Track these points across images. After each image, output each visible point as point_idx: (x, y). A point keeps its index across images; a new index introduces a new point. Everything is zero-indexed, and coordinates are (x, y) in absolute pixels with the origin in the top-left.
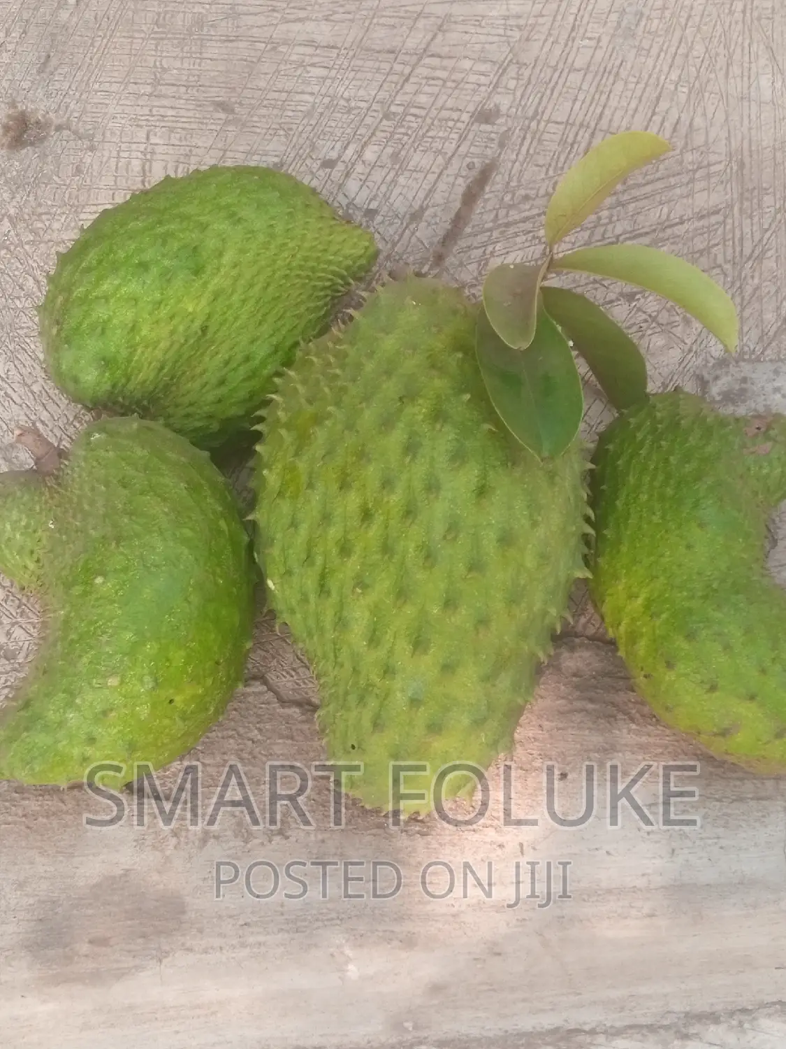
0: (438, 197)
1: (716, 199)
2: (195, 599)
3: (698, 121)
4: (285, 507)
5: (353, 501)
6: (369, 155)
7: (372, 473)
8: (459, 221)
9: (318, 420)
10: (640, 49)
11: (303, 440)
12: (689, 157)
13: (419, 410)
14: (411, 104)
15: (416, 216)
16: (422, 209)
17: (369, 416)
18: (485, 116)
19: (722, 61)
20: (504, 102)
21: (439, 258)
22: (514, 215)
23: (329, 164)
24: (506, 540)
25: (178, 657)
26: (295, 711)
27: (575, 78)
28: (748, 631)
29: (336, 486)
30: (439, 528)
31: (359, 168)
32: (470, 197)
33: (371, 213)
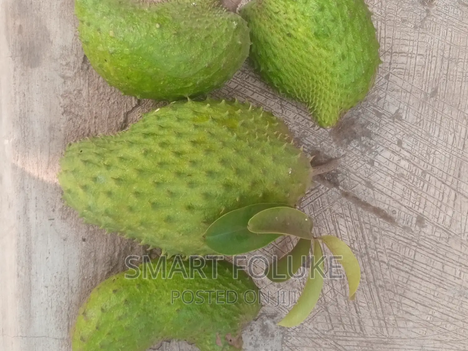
0: (378, 196)
1: (369, 329)
2: (151, 71)
3: (411, 324)
4: (190, 115)
5: (187, 147)
6: (403, 163)
7: (200, 155)
8: (365, 205)
9: (231, 129)
10: (453, 298)
11: (222, 122)
12: (392, 318)
13: (231, 177)
14: (429, 184)
15: (369, 184)
16: (372, 188)
17: (230, 153)
18: (421, 220)
19: (443, 338)
20: (428, 230)
21: (346, 195)
22: (366, 232)
23: (400, 143)
24: (169, 220)
25: (124, 64)
26: (122, 119)
27: (439, 266)
28: (127, 329)
29: (195, 139)
30: (173, 189)
31: (396, 158)
32: (377, 211)
33: (372, 163)
